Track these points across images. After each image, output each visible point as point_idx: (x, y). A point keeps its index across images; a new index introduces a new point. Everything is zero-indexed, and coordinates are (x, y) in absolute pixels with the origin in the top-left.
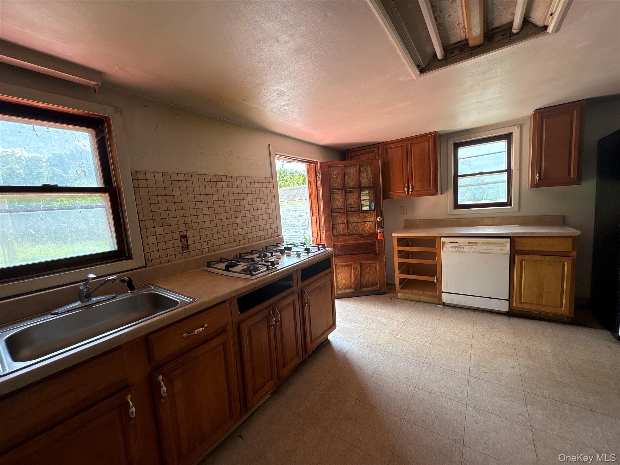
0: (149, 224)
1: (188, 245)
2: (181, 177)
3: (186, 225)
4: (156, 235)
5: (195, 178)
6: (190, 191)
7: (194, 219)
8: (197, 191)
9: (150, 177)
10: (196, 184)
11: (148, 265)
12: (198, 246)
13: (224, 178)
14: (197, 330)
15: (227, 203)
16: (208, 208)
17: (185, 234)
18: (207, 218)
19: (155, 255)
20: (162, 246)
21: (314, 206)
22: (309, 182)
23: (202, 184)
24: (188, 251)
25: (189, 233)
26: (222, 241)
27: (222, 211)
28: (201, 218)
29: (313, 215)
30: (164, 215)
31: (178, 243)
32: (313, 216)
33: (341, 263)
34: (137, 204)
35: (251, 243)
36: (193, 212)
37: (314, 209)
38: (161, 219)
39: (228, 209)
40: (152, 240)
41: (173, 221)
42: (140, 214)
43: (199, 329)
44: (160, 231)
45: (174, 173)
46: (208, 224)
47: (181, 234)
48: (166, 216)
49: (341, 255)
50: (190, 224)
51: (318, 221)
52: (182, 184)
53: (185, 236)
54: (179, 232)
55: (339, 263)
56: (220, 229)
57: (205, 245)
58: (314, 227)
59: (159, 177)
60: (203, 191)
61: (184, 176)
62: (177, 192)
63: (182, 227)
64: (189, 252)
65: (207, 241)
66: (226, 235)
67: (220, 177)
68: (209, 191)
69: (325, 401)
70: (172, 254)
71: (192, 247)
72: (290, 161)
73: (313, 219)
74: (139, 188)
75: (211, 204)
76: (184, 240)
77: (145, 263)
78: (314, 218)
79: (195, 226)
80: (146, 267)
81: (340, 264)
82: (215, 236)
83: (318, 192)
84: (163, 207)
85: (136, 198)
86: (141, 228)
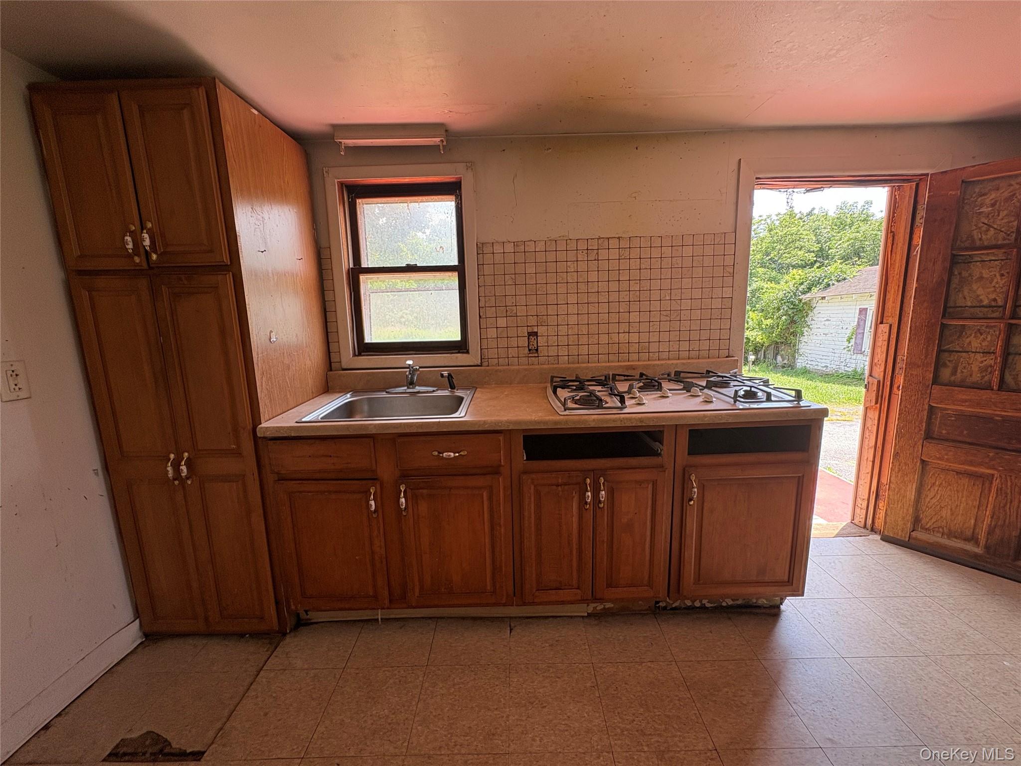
0: (491, 312)
1: (538, 346)
2: (541, 246)
3: (538, 318)
4: (497, 328)
5: (562, 246)
6: (552, 267)
7: (552, 310)
8: (561, 267)
9: (498, 249)
10: (562, 256)
11: (485, 364)
12: (553, 351)
13: (614, 243)
14: (446, 453)
15: (614, 286)
16: (577, 293)
17: (536, 330)
18: (573, 309)
19: (492, 353)
20: (503, 343)
21: (890, 296)
22: (890, 235)
23: (571, 256)
24: (536, 355)
25: (541, 330)
26: (594, 349)
27: (603, 298)
28: (562, 309)
29: (884, 321)
30: (510, 301)
31: (524, 342)
32: (882, 323)
33: (948, 460)
34: (479, 286)
35: (656, 360)
36: (552, 299)
37: (889, 304)
38: (506, 306)
39: (614, 297)
40: (492, 333)
41: (521, 311)
42: (482, 299)
43: (449, 453)
44: (502, 322)
45: (531, 240)
46: (573, 320)
47: (530, 330)
48: (513, 303)
49: (954, 441)
50: (545, 317)
51: (894, 336)
52: (541, 257)
53: (535, 334)
54: (528, 326)
55: (939, 459)
56: (594, 329)
57: (563, 351)
58: (878, 350)
59: (509, 248)
60: (572, 266)
61: (544, 244)
62: (531, 269)
63: (533, 321)
64: (538, 357)
65: (568, 345)
66: (604, 339)
67: (606, 241)
68: (582, 266)
69: (653, 693)
70: (514, 356)
71: (543, 351)
72: (820, 186)
73: (880, 331)
74: (483, 265)
75: (583, 287)
76: (533, 338)
77: (480, 361)
78: (884, 328)
79: (552, 320)
80: (481, 366)
81: (943, 464)
82: (584, 340)
83: (911, 260)
84: (510, 290)
85: (478, 279)
86: (480, 317)
